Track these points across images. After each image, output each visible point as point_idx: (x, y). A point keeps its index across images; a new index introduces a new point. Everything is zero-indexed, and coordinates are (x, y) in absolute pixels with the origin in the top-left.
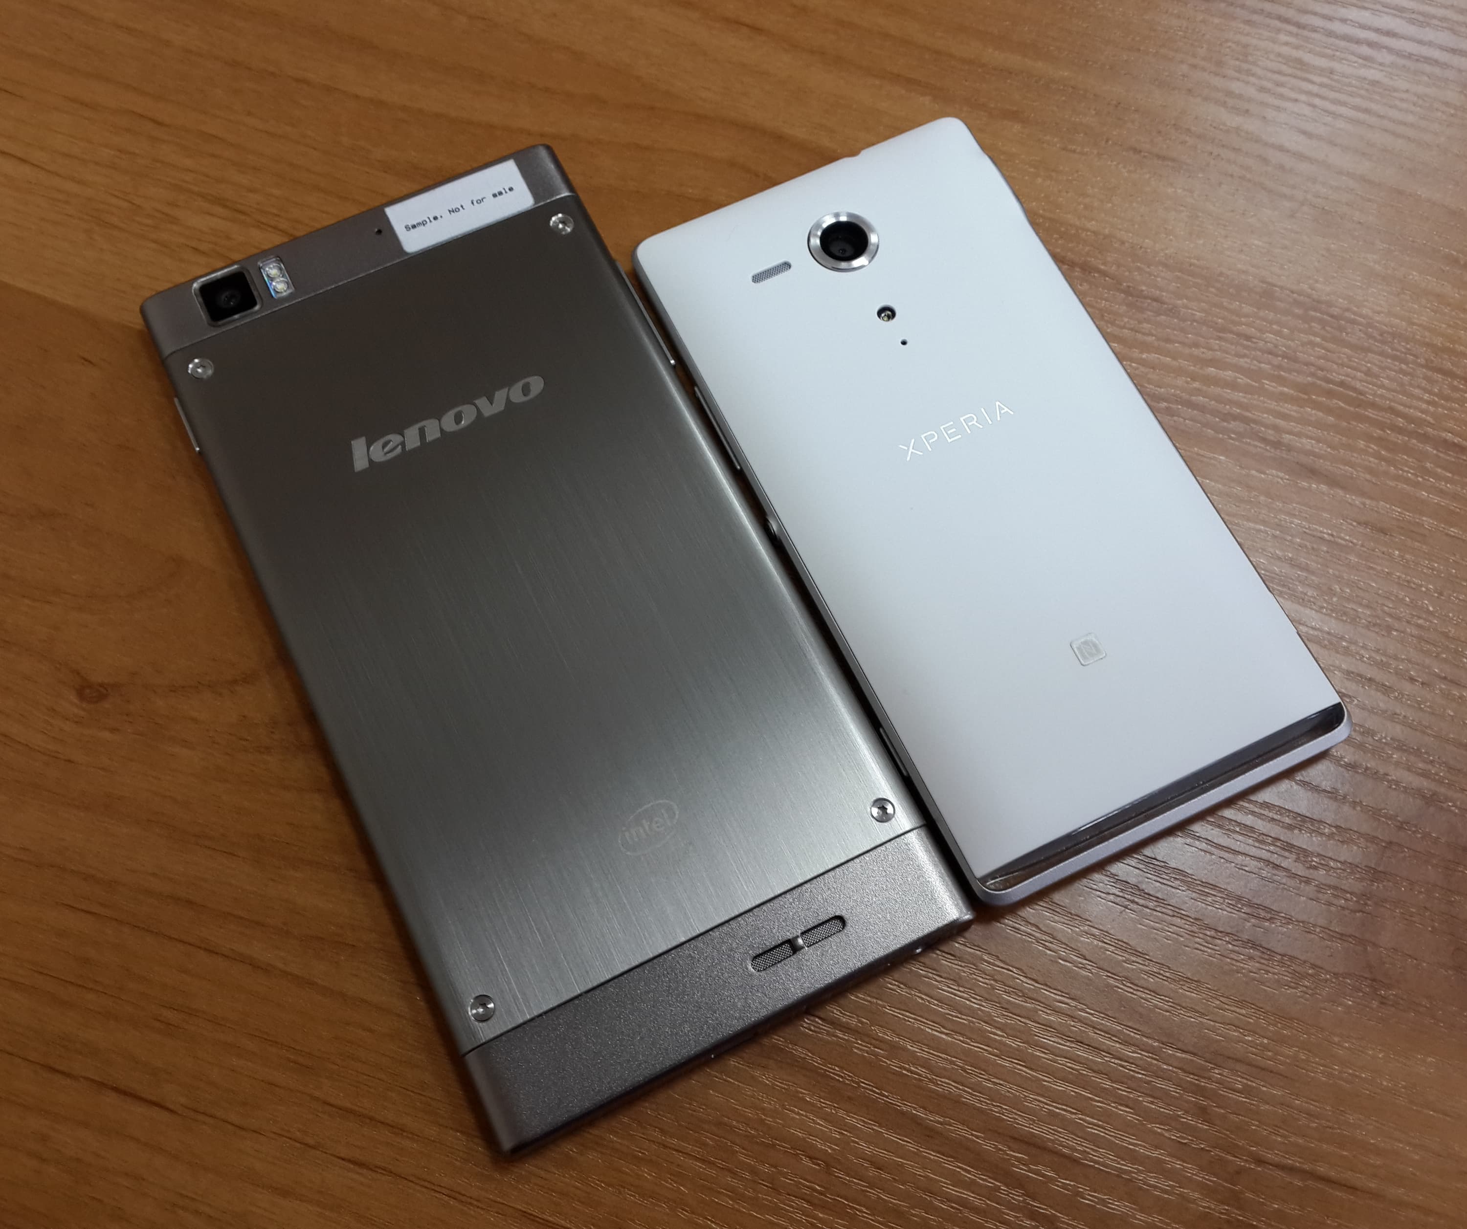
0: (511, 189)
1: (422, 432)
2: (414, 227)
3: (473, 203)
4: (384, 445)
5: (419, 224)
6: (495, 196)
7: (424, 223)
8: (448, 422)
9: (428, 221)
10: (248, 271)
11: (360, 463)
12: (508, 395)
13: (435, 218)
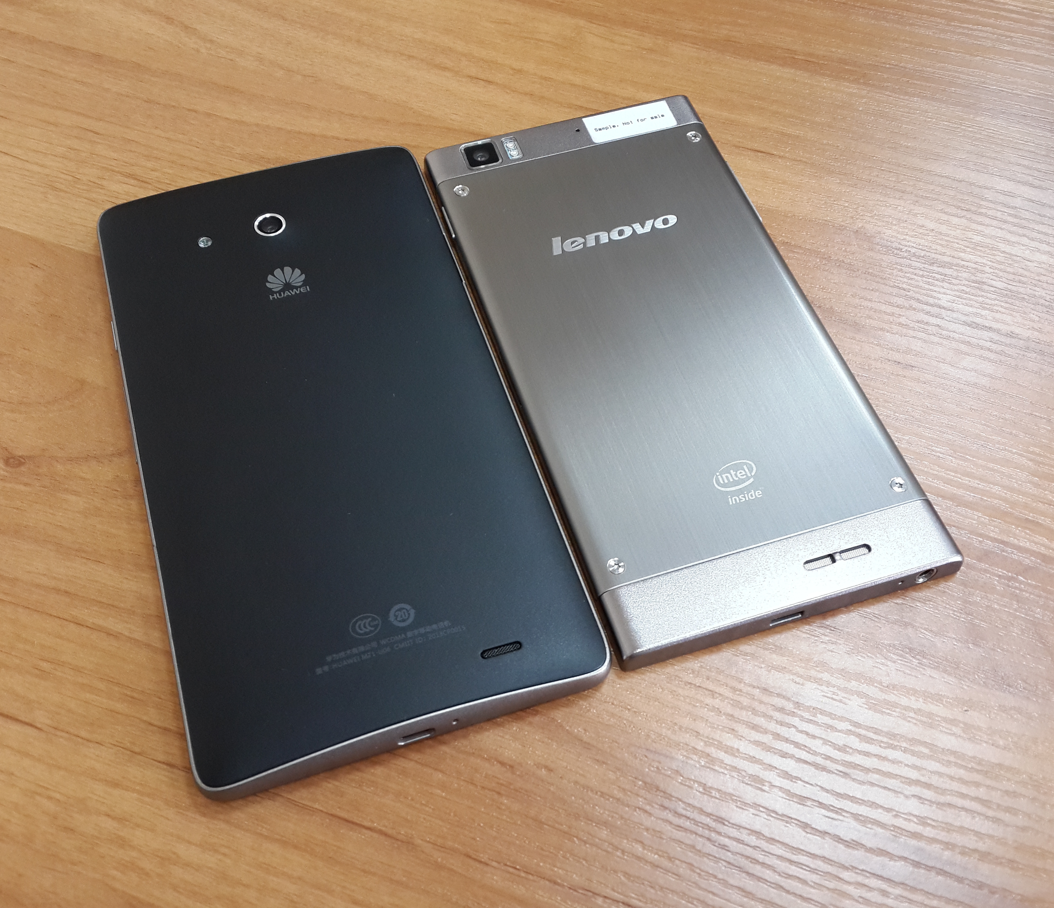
0: (663, 116)
1: (597, 238)
2: (600, 129)
3: (638, 121)
4: (572, 243)
5: (603, 128)
6: (652, 118)
7: (607, 128)
8: (615, 235)
9: (609, 127)
10: (495, 143)
11: (557, 251)
12: (653, 224)
13: (614, 126)
